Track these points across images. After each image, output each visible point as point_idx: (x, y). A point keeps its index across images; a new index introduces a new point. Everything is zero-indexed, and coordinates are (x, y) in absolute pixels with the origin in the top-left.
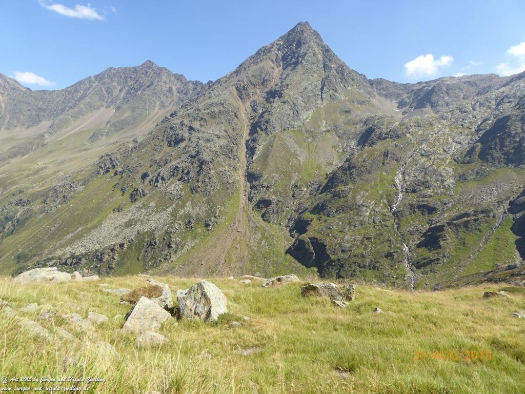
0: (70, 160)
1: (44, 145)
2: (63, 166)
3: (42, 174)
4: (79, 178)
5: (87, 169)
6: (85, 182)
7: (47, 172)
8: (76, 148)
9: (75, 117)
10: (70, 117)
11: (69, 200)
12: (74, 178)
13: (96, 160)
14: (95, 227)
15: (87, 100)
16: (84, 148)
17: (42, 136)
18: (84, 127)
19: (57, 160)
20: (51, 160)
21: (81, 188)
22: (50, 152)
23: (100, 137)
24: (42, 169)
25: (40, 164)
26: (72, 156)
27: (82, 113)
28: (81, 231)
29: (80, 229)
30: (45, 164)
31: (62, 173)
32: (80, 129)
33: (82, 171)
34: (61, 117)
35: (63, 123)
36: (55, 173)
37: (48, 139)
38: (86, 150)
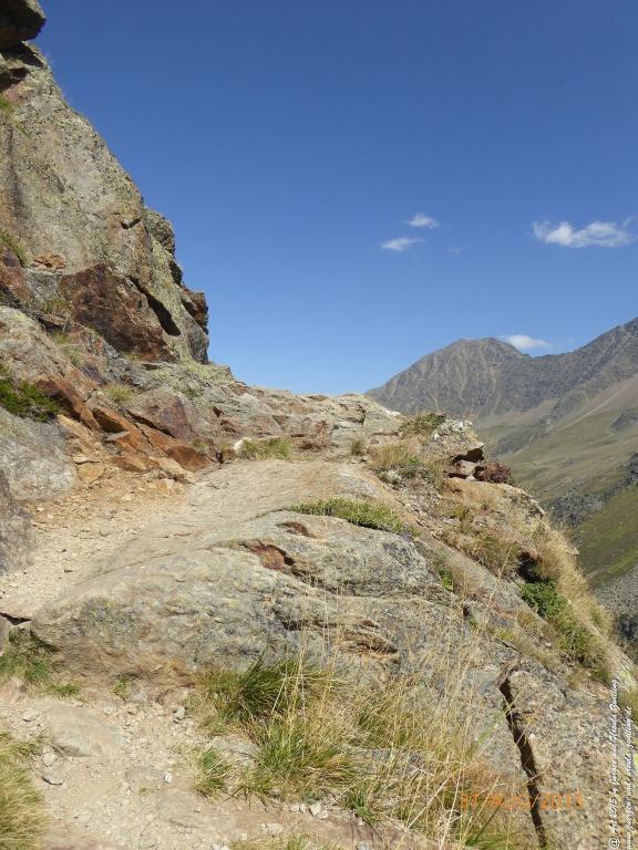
0: (582, 459)
1: (544, 435)
2: (571, 468)
3: (541, 478)
4: (597, 488)
5: (610, 474)
6: (606, 496)
7: (547, 476)
8: (592, 440)
9: (592, 392)
10: (584, 392)
11: (579, 523)
12: (588, 488)
13: (625, 460)
14: (621, 573)
15: (613, 363)
16: (605, 439)
17: (543, 422)
18: (605, 407)
19: (563, 459)
20: (553, 458)
21: (598, 505)
22: (553, 446)
23: (631, 421)
24: (540, 471)
25: (538, 463)
26: (586, 452)
27: (603, 385)
28: (596, 577)
29: (595, 573)
30: (545, 464)
31: (569, 479)
32: (600, 409)
33: (600, 477)
34: (571, 393)
35: (575, 401)
36: (558, 478)
37: (550, 426)
38: (607, 443)
